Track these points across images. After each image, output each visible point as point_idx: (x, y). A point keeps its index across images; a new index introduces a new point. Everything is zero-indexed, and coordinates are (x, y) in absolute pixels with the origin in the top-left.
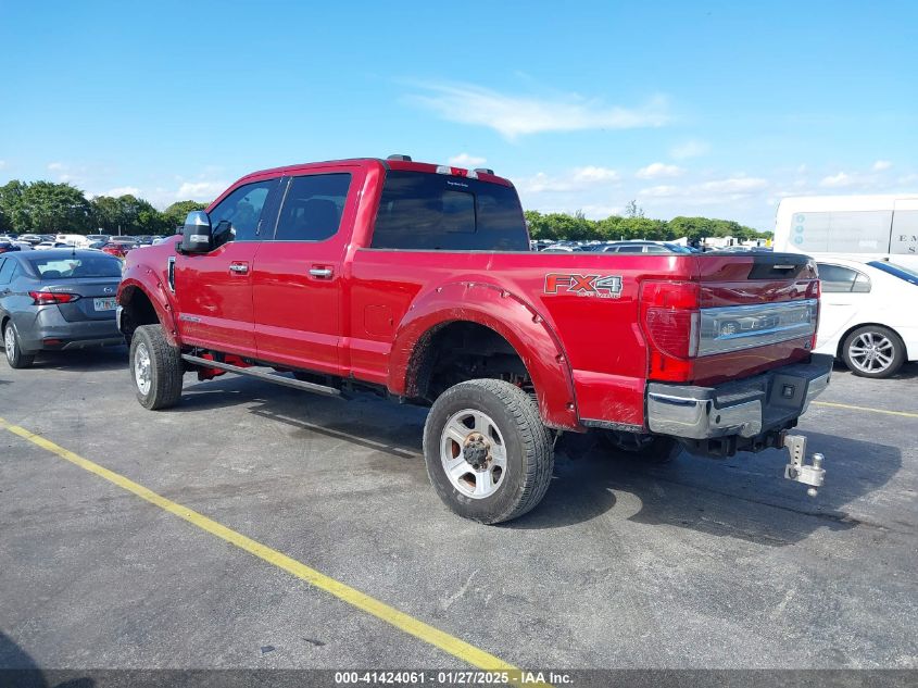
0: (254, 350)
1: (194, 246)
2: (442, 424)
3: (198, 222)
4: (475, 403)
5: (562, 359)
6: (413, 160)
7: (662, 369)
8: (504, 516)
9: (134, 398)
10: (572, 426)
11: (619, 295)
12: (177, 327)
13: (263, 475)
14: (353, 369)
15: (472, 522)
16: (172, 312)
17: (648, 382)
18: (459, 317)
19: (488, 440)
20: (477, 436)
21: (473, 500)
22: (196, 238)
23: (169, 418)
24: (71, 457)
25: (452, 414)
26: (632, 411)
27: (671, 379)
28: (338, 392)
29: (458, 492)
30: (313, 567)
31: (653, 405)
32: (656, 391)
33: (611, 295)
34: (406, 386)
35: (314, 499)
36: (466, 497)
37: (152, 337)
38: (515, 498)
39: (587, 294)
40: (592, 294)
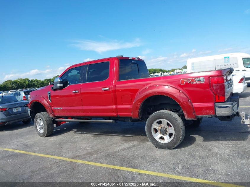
0: (83, 114)
1: (58, 88)
2: (151, 124)
3: (59, 80)
4: (162, 117)
5: (189, 101)
6: (124, 57)
7: (219, 99)
8: (176, 146)
9: (38, 135)
10: (195, 118)
11: (203, 82)
12: (53, 112)
13: (95, 148)
14: (119, 114)
15: (166, 150)
16: (51, 107)
17: (215, 103)
18: (155, 94)
19: (166, 127)
20: (162, 126)
21: (165, 143)
22: (59, 85)
23: (52, 139)
24: (33, 154)
25: (154, 121)
26: (212, 111)
27: (222, 101)
28: (114, 121)
29: (159, 142)
30: (135, 168)
31: (217, 109)
32: (218, 105)
33: (201, 83)
34: (138, 116)
35: (116, 152)
36: (162, 143)
37: (43, 116)
38: (178, 141)
39: (194, 83)
40: (196, 83)
